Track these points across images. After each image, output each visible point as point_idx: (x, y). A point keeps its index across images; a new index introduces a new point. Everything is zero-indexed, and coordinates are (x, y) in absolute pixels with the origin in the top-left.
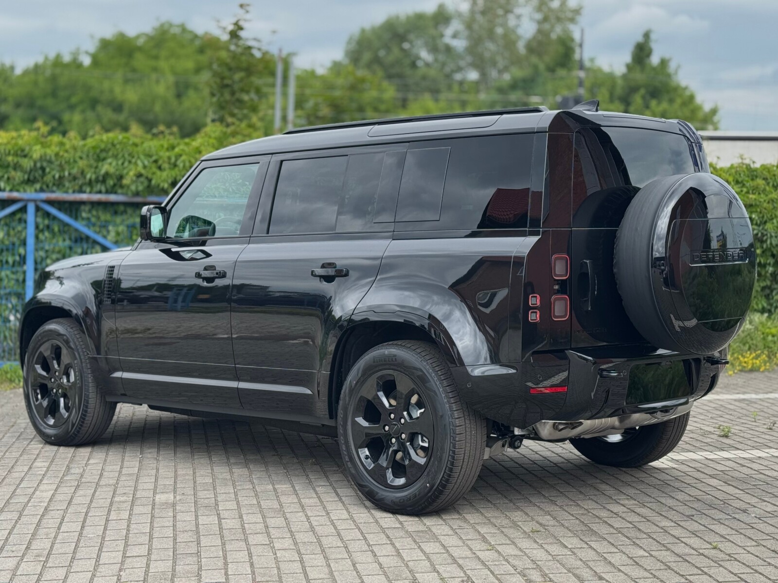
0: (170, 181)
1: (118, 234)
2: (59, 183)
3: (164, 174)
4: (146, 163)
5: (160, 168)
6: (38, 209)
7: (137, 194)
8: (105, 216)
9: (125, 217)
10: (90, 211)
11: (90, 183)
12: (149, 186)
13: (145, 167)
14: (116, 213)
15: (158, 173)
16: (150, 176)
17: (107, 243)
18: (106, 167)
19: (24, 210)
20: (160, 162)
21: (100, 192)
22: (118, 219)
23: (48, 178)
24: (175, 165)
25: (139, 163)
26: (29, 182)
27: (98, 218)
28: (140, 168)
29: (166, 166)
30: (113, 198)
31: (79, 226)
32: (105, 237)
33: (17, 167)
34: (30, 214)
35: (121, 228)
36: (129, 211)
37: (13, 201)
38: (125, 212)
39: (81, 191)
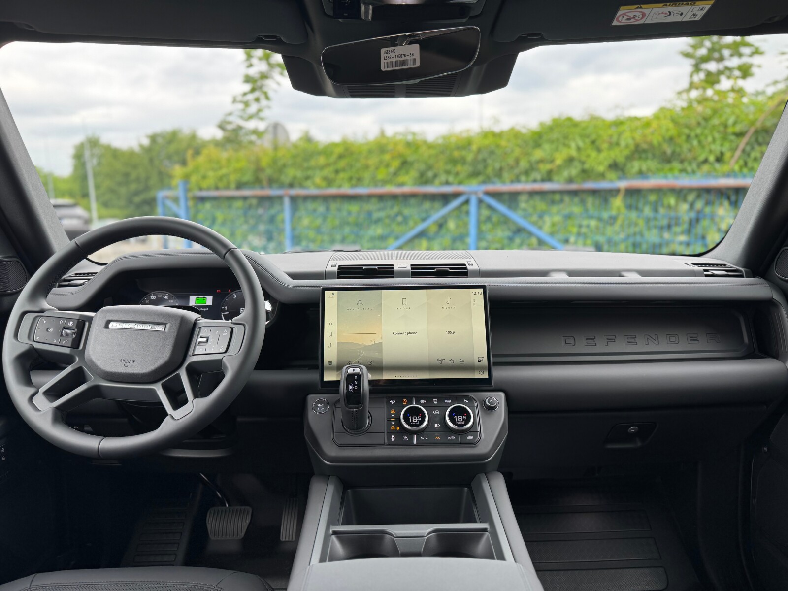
0: (608, 162)
1: (553, 225)
2: (499, 174)
3: (603, 155)
4: (581, 144)
5: (599, 150)
6: (480, 201)
7: (570, 180)
8: (541, 205)
9: (561, 206)
10: (527, 202)
11: (527, 173)
12: (584, 171)
13: (579, 149)
14: (553, 202)
15: (594, 154)
16: (583, 158)
17: (543, 235)
18: (538, 154)
19: (467, 202)
20: (598, 143)
21: (535, 181)
22: (555, 209)
23: (489, 170)
24: (618, 144)
25: (573, 145)
26: (475, 174)
27: (534, 208)
28: (573, 152)
29: (605, 146)
30: (547, 186)
31: (516, 217)
32: (540, 228)
33: (463, 161)
34: (473, 207)
35: (557, 218)
36: (567, 199)
37: (456, 195)
38: (562, 201)
39: (517, 180)
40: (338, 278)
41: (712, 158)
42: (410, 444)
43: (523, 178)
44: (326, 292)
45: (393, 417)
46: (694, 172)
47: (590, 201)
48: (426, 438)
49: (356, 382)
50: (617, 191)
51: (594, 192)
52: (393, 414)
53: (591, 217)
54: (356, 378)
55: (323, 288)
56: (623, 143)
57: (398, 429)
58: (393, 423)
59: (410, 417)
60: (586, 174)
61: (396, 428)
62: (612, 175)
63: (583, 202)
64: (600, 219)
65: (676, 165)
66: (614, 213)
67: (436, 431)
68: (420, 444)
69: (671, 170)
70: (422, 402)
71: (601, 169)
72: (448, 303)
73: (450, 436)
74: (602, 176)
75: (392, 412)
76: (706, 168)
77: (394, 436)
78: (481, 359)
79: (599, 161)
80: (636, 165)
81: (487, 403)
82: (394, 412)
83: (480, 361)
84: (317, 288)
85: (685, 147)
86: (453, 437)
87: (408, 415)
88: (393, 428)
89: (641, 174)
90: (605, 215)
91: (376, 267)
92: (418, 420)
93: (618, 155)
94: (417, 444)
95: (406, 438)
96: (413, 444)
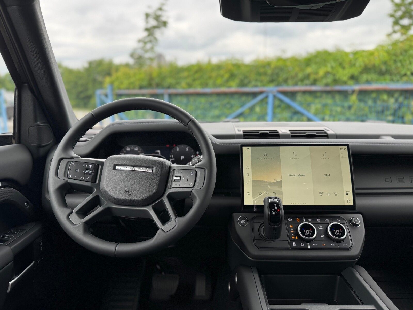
0: (349, 75)
1: (316, 110)
2: (286, 81)
3: (346, 71)
4: (334, 65)
5: (344, 68)
6: (275, 97)
7: (327, 85)
8: (309, 98)
9: (321, 99)
10: (301, 97)
11: (302, 80)
13: (332, 68)
14: (316, 97)
15: (340, 70)
16: (335, 73)
17: (311, 115)
18: (309, 70)
19: (267, 97)
20: (343, 64)
21: (306, 85)
22: (317, 101)
23: (280, 79)
24: (354, 65)
25: (329, 65)
26: (272, 81)
27: (305, 100)
28: (329, 69)
29: (347, 66)
30: (314, 88)
31: (296, 105)
32: (309, 111)
33: (265, 74)
34: (270, 100)
35: (319, 106)
36: (324, 95)
37: (261, 93)
38: (321, 97)
39: (296, 84)
40: (244, 138)
41: (409, 73)
42: (306, 248)
43: (299, 83)
44: (243, 148)
45: (292, 230)
46: (398, 81)
47: (338, 97)
48: (316, 244)
49: (276, 208)
50: (353, 92)
51: (340, 92)
52: (292, 228)
53: (337, 105)
54: (275, 205)
55: (241, 145)
56: (357, 64)
57: (297, 238)
58: (293, 234)
59: (304, 231)
60: (336, 81)
61: (295, 238)
62: (351, 82)
63: (333, 97)
64: (343, 107)
65: (388, 77)
66: (351, 103)
67: (322, 240)
68: (313, 248)
69: (385, 80)
70: (310, 220)
71: (345, 78)
72: (324, 155)
73: (332, 244)
74: (345, 83)
75: (291, 227)
76: (405, 79)
77: (295, 243)
78: (348, 193)
79: (343, 74)
80: (365, 77)
81: (353, 222)
82: (292, 227)
83: (348, 194)
84: (237, 145)
85: (393, 67)
86: (334, 244)
87: (303, 229)
88: (293, 237)
89: (368, 82)
90: (346, 104)
91: (268, 132)
92: (310, 233)
93: (355, 71)
94: (311, 248)
95: (303, 245)
96: (308, 248)
